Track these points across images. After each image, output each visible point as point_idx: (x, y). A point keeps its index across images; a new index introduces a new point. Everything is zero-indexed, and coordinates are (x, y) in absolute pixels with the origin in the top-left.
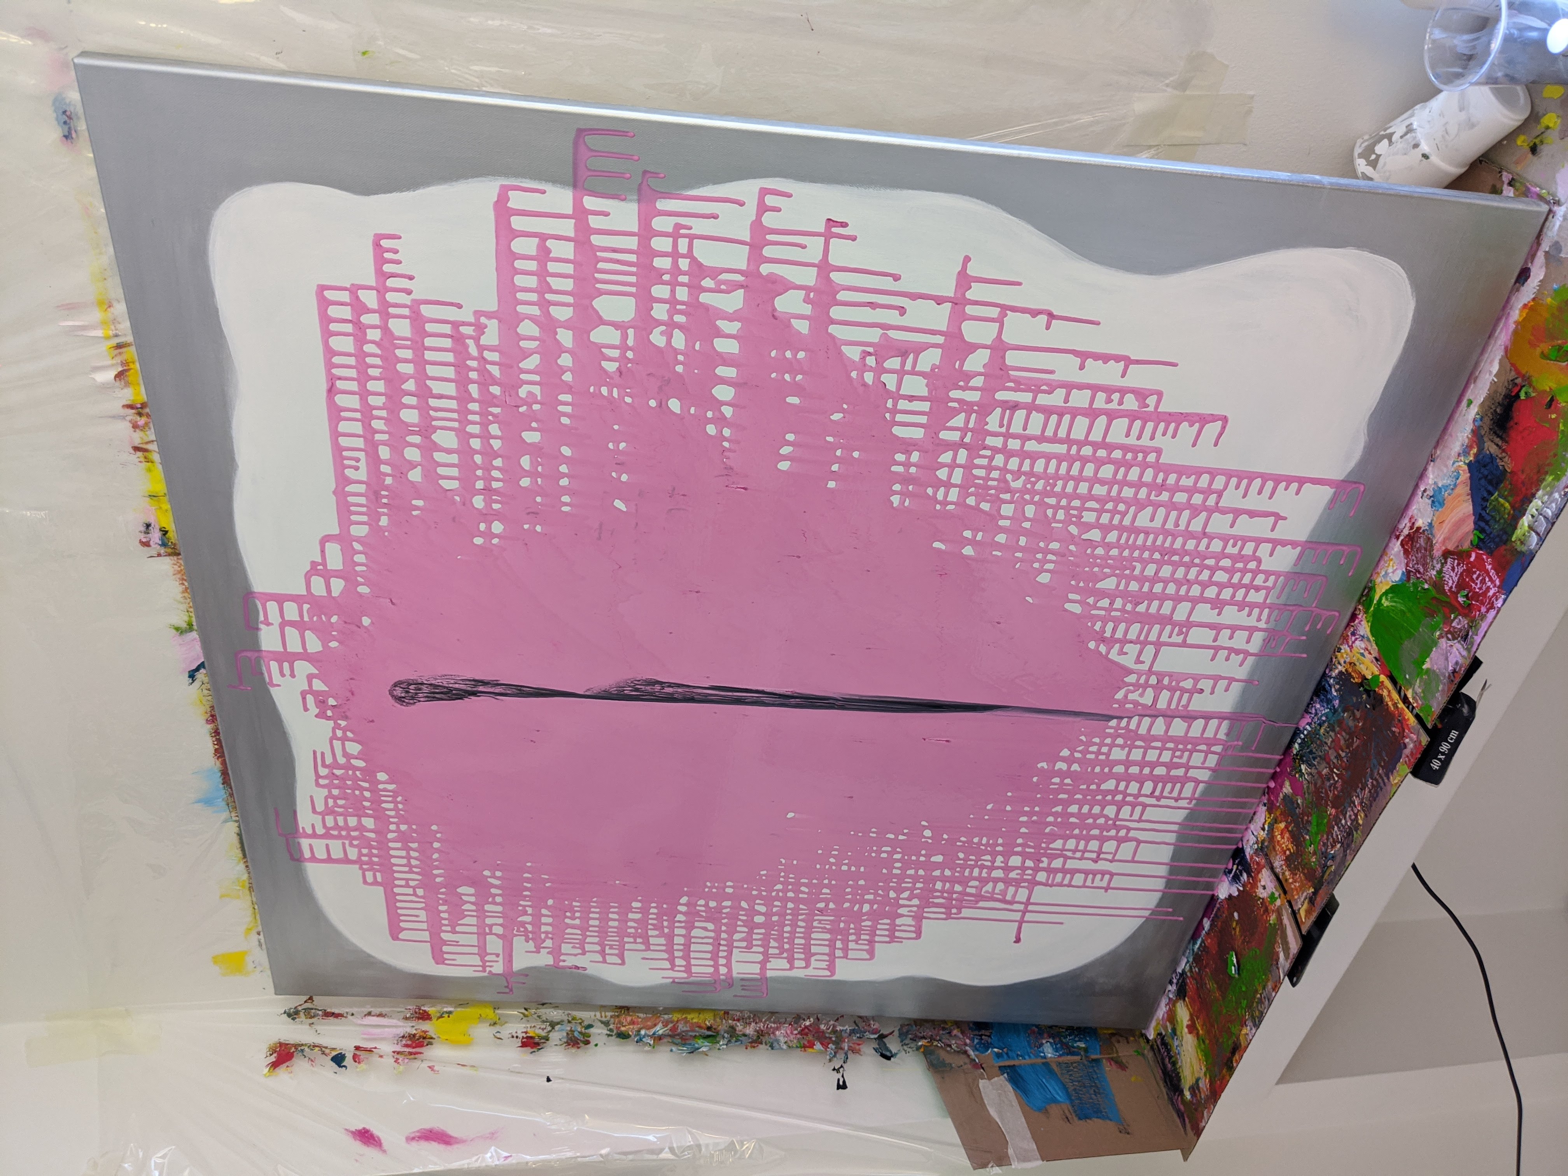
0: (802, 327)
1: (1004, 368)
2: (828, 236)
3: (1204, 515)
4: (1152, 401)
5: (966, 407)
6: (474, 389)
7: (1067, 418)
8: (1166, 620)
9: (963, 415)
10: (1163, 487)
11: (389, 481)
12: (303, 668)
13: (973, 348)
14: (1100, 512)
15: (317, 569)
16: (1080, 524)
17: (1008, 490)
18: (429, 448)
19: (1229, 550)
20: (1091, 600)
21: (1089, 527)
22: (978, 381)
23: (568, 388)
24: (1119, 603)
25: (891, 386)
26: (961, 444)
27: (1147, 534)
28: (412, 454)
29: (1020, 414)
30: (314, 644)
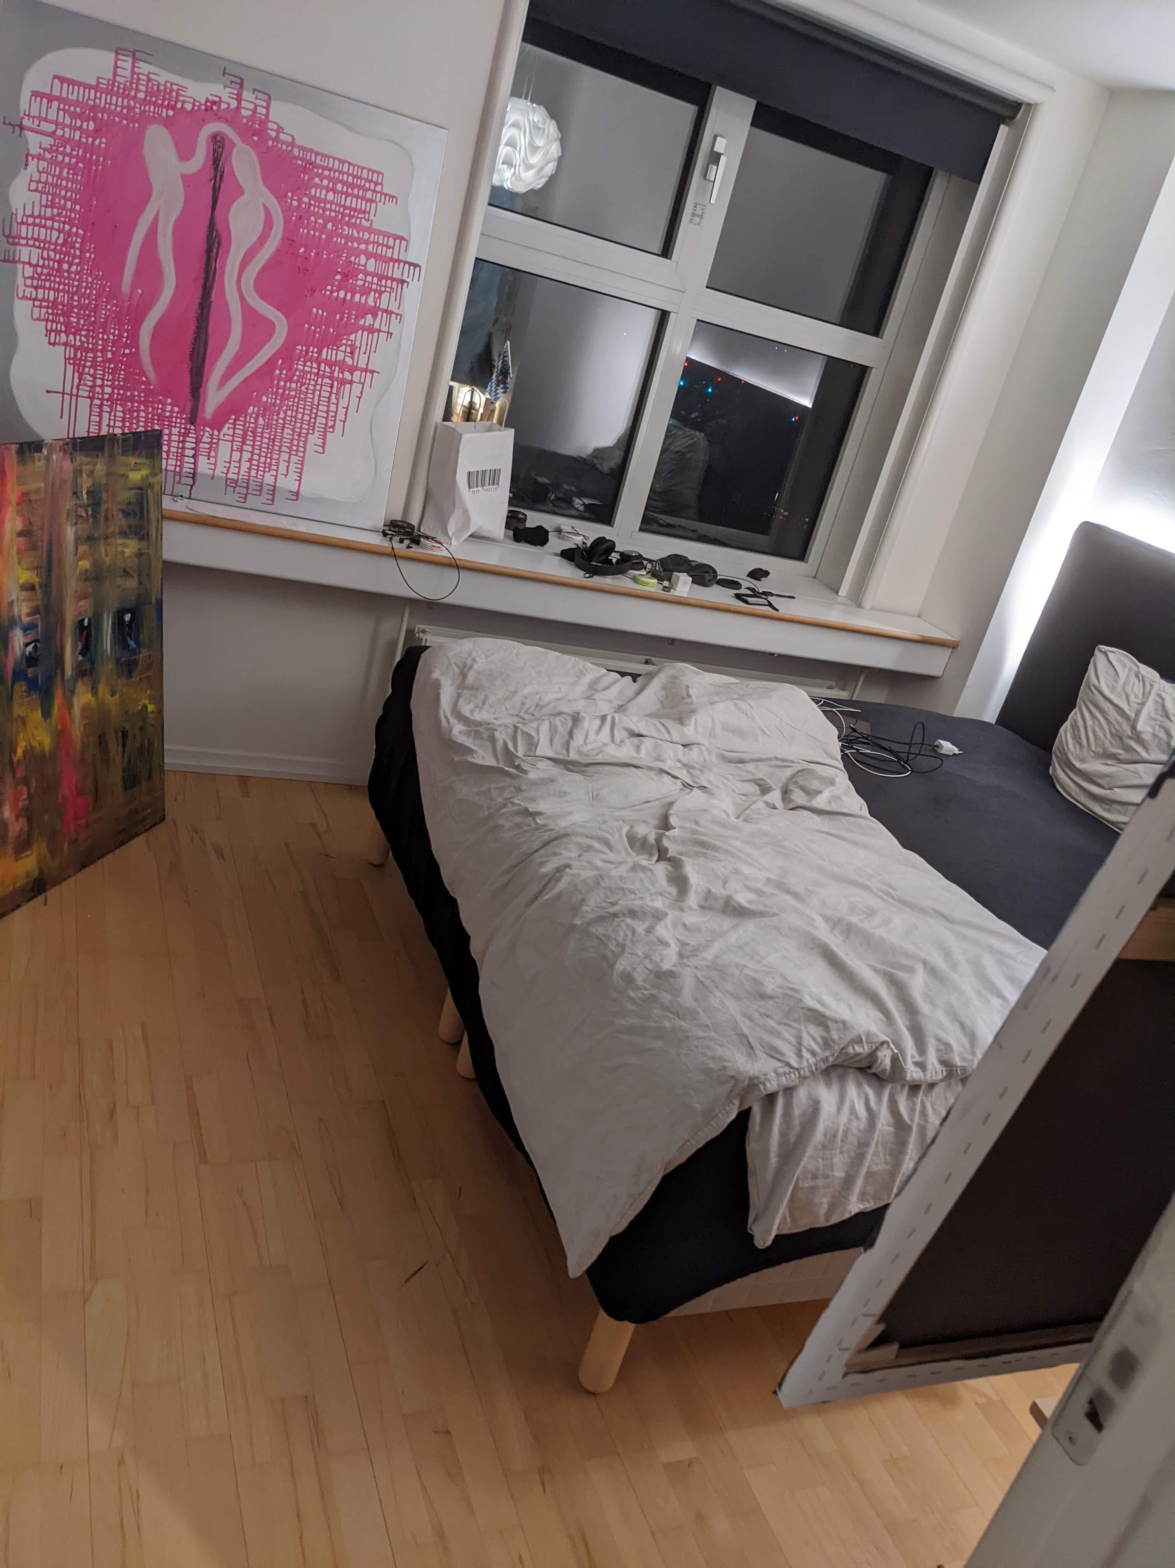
0: (362, 322)
1: (344, 384)
2: (388, 333)
3: (288, 451)
4: (331, 430)
5: (332, 372)
6: (347, 212)
7: (327, 404)
8: (244, 443)
9: (329, 371)
10: (299, 436)
11: (316, 170)
12: (234, 104)
13: (352, 375)
14: (291, 417)
15: (280, 129)
16: (287, 410)
17: (301, 385)
18: (328, 190)
19: (273, 462)
20: (254, 415)
21: (285, 412)
22: (341, 376)
23: (346, 243)
24: (252, 425)
25: (341, 349)
26: (319, 370)
27: (282, 433)
28: (325, 182)
29: (329, 389)
30: (245, 113)
